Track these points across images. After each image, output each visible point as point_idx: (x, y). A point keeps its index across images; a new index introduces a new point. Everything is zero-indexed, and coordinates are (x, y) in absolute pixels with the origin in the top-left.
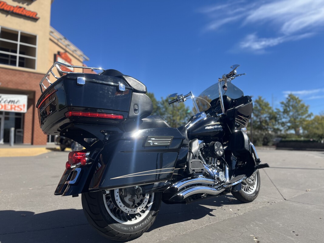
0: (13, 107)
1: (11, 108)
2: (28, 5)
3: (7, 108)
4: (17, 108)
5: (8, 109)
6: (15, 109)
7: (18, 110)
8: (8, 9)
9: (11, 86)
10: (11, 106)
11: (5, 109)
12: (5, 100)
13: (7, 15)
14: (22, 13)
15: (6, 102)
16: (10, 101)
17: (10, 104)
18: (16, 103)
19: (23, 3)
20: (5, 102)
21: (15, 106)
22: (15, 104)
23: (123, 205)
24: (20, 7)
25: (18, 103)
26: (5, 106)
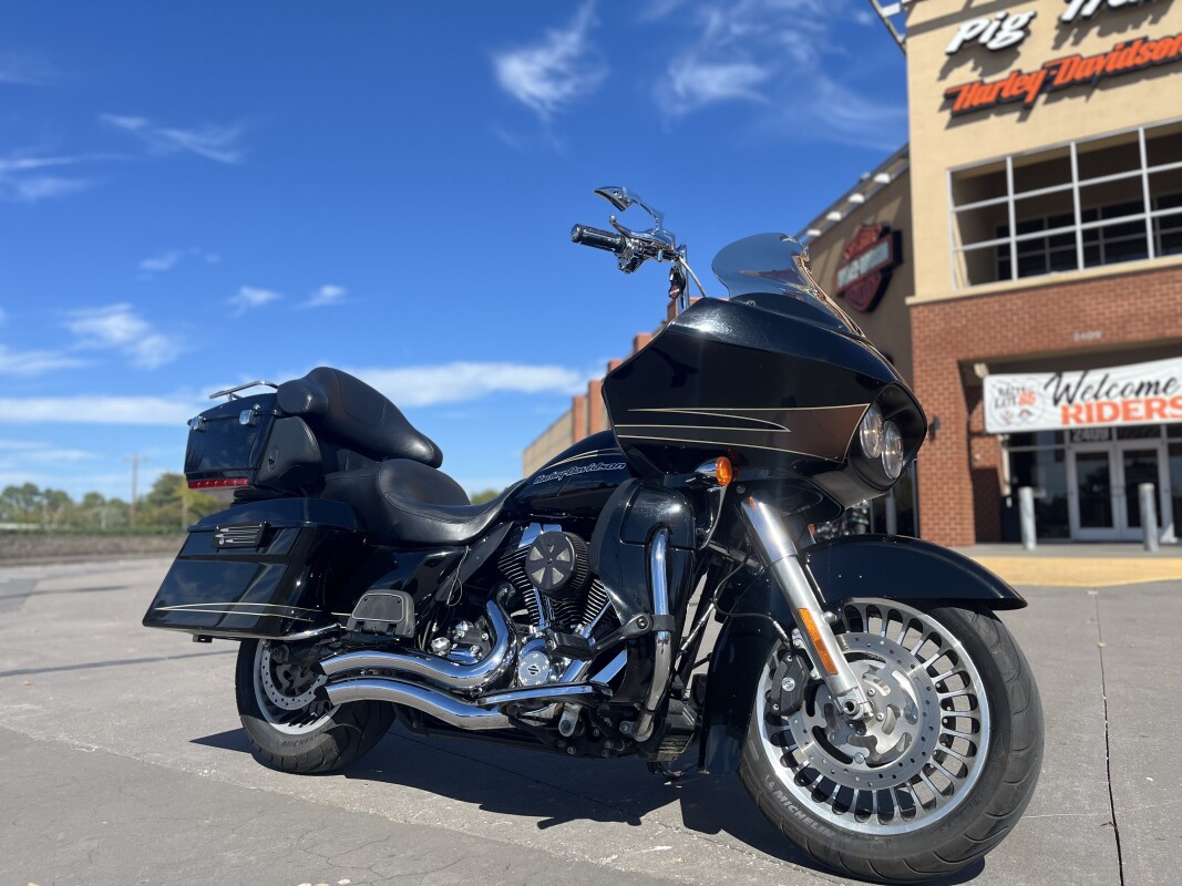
0: (1156, 405)
1: (1149, 412)
2: (1154, 21)
3: (1134, 414)
4: (1168, 410)
5: (1140, 418)
6: (1163, 415)
7: (1173, 416)
8: (1088, 73)
9: (1138, 334)
10: (1148, 403)
11: (1127, 417)
12: (1121, 385)
13: (1088, 96)
14: (1139, 61)
15: (1127, 392)
16: (1142, 386)
17: (1142, 395)
18: (1165, 390)
19: (1137, 26)
20: (1122, 392)
21: (1163, 403)
22: (1161, 395)
23: (270, 683)
24: (1129, 44)
25: (1169, 390)
26: (1126, 404)
